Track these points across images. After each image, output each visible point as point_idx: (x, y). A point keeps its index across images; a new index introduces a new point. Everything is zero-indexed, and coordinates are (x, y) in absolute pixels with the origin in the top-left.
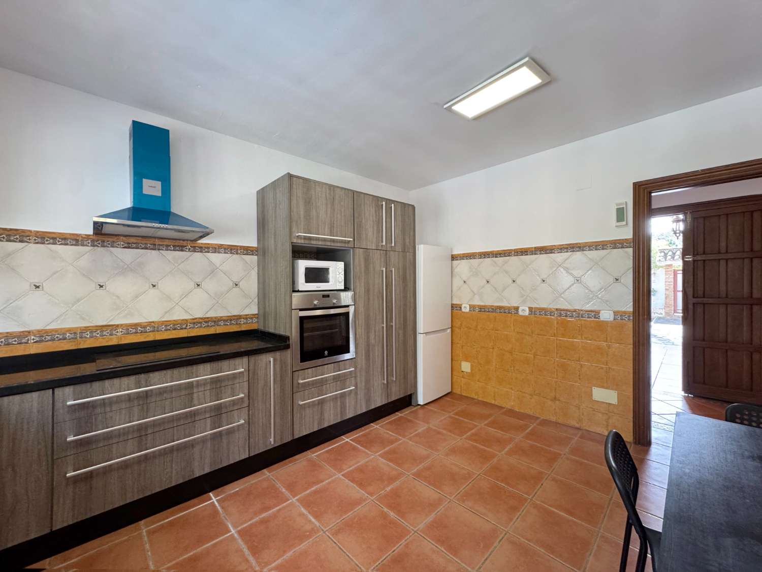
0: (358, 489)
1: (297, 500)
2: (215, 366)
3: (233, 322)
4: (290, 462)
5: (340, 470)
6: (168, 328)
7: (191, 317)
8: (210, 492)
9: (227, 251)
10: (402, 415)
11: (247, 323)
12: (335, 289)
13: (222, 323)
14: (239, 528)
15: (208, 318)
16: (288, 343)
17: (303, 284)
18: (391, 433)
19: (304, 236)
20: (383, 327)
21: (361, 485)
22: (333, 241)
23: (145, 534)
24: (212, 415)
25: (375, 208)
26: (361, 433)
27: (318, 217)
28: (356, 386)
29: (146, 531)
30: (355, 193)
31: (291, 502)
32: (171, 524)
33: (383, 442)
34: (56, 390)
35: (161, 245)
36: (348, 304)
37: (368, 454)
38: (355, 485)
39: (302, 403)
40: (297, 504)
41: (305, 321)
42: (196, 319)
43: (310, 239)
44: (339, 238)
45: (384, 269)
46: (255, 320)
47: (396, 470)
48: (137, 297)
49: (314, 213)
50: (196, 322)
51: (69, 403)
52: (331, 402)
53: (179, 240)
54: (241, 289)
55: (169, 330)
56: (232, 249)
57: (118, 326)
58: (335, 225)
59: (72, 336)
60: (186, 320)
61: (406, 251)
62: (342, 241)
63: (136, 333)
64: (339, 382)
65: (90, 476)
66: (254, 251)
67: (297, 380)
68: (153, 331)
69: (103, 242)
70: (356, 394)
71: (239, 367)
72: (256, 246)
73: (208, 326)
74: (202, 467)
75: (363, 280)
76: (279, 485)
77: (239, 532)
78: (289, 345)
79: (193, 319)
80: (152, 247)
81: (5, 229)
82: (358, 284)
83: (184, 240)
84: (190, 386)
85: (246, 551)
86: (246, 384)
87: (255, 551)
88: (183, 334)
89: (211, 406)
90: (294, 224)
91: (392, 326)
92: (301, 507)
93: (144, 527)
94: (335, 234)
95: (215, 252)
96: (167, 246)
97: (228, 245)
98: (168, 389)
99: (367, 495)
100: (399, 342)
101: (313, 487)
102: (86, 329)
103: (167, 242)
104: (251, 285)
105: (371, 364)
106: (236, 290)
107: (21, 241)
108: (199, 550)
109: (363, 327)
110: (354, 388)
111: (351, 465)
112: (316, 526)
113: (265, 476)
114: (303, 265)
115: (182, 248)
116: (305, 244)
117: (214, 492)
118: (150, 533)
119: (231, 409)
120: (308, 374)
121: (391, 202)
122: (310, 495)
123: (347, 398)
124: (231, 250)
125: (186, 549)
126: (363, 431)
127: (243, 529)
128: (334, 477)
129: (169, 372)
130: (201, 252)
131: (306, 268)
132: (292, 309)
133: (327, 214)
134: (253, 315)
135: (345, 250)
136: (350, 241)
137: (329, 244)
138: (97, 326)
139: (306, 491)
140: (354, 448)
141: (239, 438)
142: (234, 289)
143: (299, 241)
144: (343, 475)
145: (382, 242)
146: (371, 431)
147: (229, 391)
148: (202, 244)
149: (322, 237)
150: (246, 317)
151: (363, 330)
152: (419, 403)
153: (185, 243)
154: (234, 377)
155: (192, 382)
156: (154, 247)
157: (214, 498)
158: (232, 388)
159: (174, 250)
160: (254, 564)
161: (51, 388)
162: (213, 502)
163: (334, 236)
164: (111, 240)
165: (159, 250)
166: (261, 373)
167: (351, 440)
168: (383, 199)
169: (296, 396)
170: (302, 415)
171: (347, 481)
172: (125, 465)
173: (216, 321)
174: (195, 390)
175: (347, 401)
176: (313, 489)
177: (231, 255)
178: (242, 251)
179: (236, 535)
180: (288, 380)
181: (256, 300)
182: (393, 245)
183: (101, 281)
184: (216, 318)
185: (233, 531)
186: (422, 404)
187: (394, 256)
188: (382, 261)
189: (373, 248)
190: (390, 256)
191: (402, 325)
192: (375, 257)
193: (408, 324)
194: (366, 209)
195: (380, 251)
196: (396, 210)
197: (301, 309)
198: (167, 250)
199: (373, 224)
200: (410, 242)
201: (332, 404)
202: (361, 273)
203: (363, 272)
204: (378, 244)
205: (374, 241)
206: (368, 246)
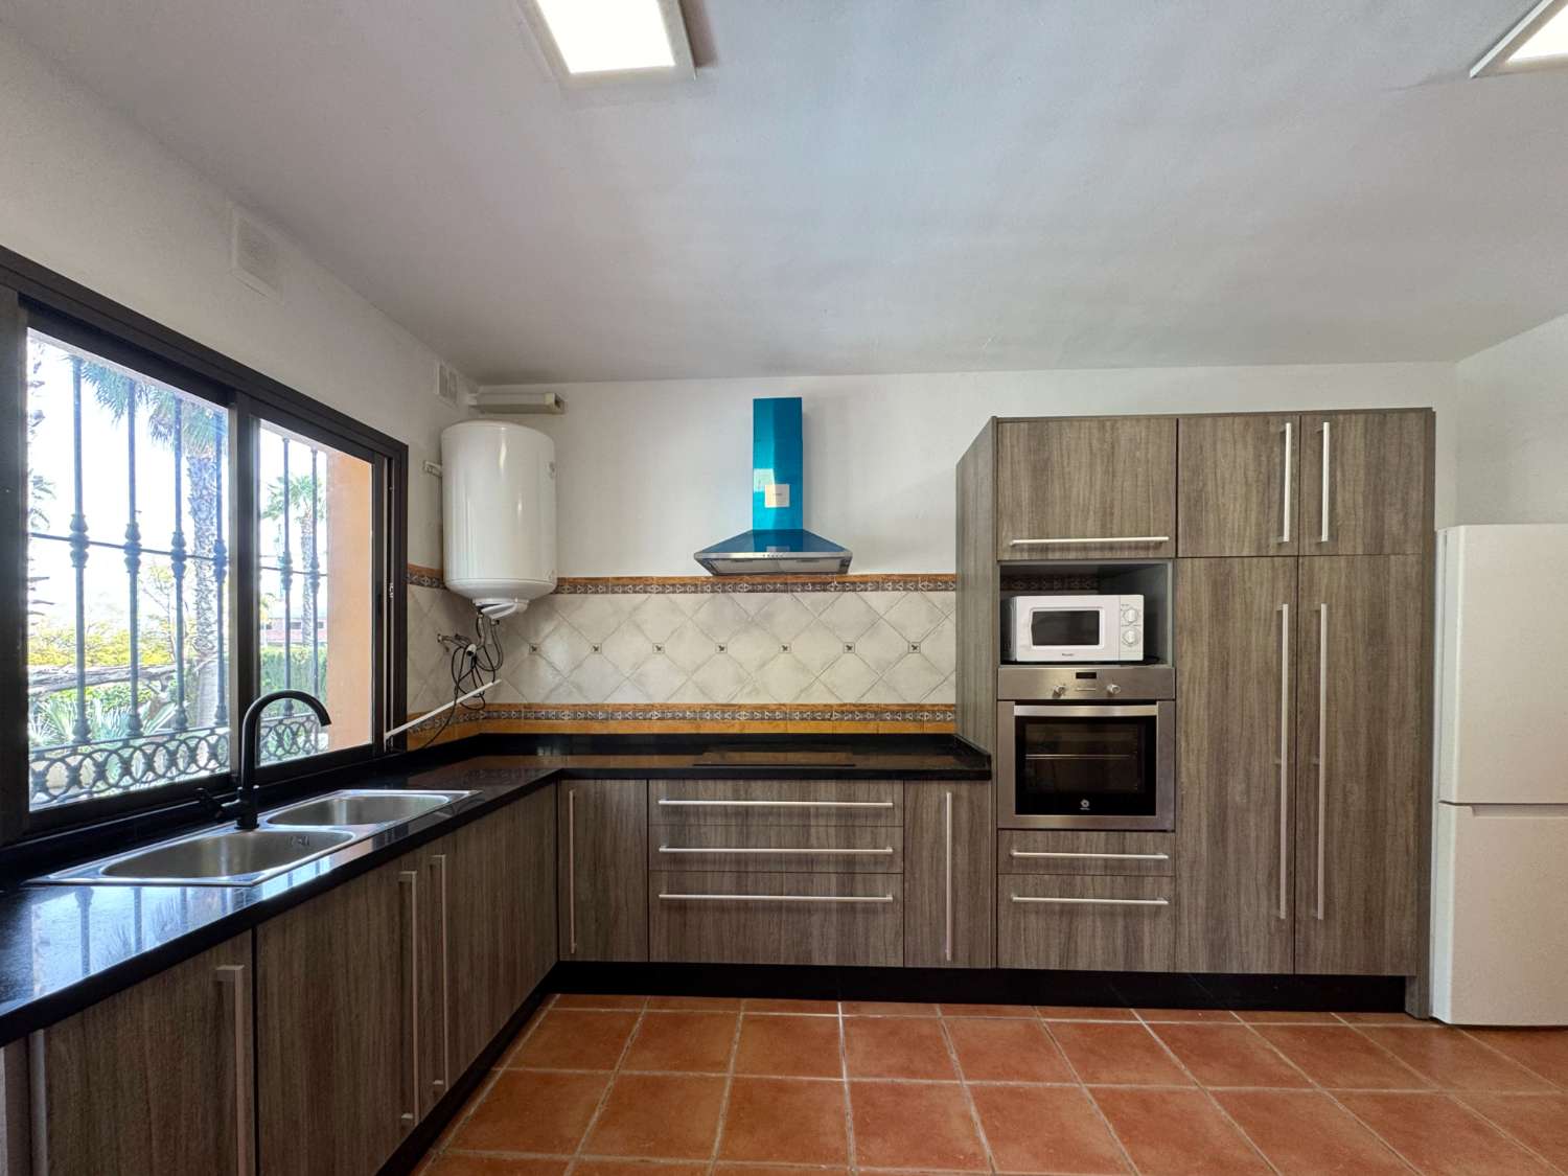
0: (1115, 1137)
1: (971, 1087)
2: (844, 787)
3: (908, 716)
4: (989, 1012)
5: (1091, 1077)
6: (805, 716)
7: (839, 702)
8: (840, 1000)
9: (897, 587)
10: (1351, 1025)
11: (934, 721)
12: (1117, 659)
13: (888, 716)
14: (855, 1080)
15: (865, 705)
16: (987, 768)
17: (1029, 649)
18: (1282, 1056)
19: (1029, 544)
20: (1279, 767)
21: (1127, 1131)
22: (1111, 547)
23: (741, 1018)
24: (839, 871)
25: (1255, 447)
26: (1187, 1023)
27: (1066, 497)
28: (1176, 901)
29: (745, 1017)
30: (1180, 421)
31: (956, 1084)
32: (775, 1021)
33: (1244, 1066)
34: (650, 782)
35: (796, 584)
36: (1153, 698)
37: (1183, 1076)
38: (1111, 1126)
39: (1016, 899)
40: (969, 1094)
41: (1029, 727)
42: (845, 705)
43: (1045, 548)
44: (1126, 541)
45: (1285, 608)
46: (950, 716)
47: (1248, 1149)
48: (763, 665)
49: (1056, 491)
50: (846, 710)
51: (661, 802)
52: (1098, 919)
53: (821, 573)
54: (923, 655)
55: (806, 719)
56: (907, 582)
57: (740, 706)
58: (1117, 511)
59: (692, 715)
60: (831, 706)
61: (1387, 550)
62: (1137, 546)
63: (763, 719)
64: (1120, 880)
65: (683, 905)
66: (950, 583)
67: (1009, 849)
68: (784, 719)
69: (724, 585)
70: (1176, 920)
71: (884, 798)
72: (953, 572)
73: (865, 719)
74: (824, 954)
75: (1206, 639)
76: (949, 1042)
77: (853, 1085)
78: (990, 772)
79: (841, 705)
80: (782, 587)
81: (631, 578)
82: (1186, 646)
83: (827, 573)
84: (805, 812)
85: (849, 1122)
86: (898, 832)
87: (864, 1130)
88: (826, 728)
89: (837, 855)
90: (1005, 521)
91: (1317, 766)
92: (972, 1103)
93: (744, 1010)
94: (1115, 531)
95: (877, 589)
96: (804, 584)
97: (899, 575)
98: (775, 810)
99: (1130, 1161)
100: (1346, 814)
101: (1012, 1080)
102: (705, 708)
103: (804, 579)
104: (944, 648)
105: (1231, 856)
106: (914, 657)
107: (646, 592)
108: (790, 1078)
109: (1204, 758)
110: (1166, 902)
111: (1127, 1080)
112: (983, 1152)
113: (932, 1017)
114: (1026, 607)
115: (824, 587)
116: (1031, 560)
117: (846, 1003)
118: (749, 1020)
119: (872, 869)
120: (1036, 841)
121: (1318, 418)
122: (999, 1090)
123: (1146, 922)
124: (905, 583)
125: (777, 1068)
126: (1199, 1019)
127: (859, 1083)
128: (1067, 1085)
129: (775, 784)
130: (854, 590)
131: (1035, 613)
132: (998, 700)
133: (1092, 487)
134: (946, 706)
135: (1153, 565)
136: (1161, 543)
137: (1097, 555)
138: (717, 705)
139: (994, 1079)
140: (1152, 1048)
141: (885, 926)
142: (910, 655)
143: (1018, 556)
144: (1092, 1091)
145: (1281, 533)
146: (1222, 1027)
147: (868, 838)
148: (855, 576)
149: (1081, 540)
150: (933, 709)
151: (1203, 767)
152: (1436, 1014)
153: (829, 578)
154: (877, 813)
155: (808, 807)
156: (787, 588)
157: (840, 1013)
158: (872, 832)
159: (812, 591)
160: (851, 1148)
161: (643, 779)
162: (837, 1018)
163: (1112, 536)
164: (733, 581)
165: (792, 591)
166: (928, 816)
167: (1150, 1025)
168: (1283, 416)
169: (1006, 882)
170: (1019, 923)
171: (1095, 1106)
172: (721, 907)
173: (878, 711)
174: (813, 822)
175: (1146, 929)
176: (1011, 1083)
177: (904, 593)
178: (926, 583)
179: (846, 1087)
180: (986, 845)
181: (953, 678)
182: (1325, 537)
183: (721, 641)
184: (878, 706)
185: (845, 1079)
186: (1447, 1020)
187: (1331, 569)
188: (1281, 585)
189: (1244, 554)
190: (1311, 569)
191: (1363, 769)
192: (1253, 578)
193: (1390, 767)
194: (1220, 455)
195: (1269, 559)
196: (1343, 438)
197: (1019, 702)
198: (803, 591)
199: (1244, 489)
200: (1405, 522)
201: (1098, 924)
202: (1200, 621)
203: (1205, 616)
204: (1263, 542)
205: (1248, 534)
206: (1227, 549)
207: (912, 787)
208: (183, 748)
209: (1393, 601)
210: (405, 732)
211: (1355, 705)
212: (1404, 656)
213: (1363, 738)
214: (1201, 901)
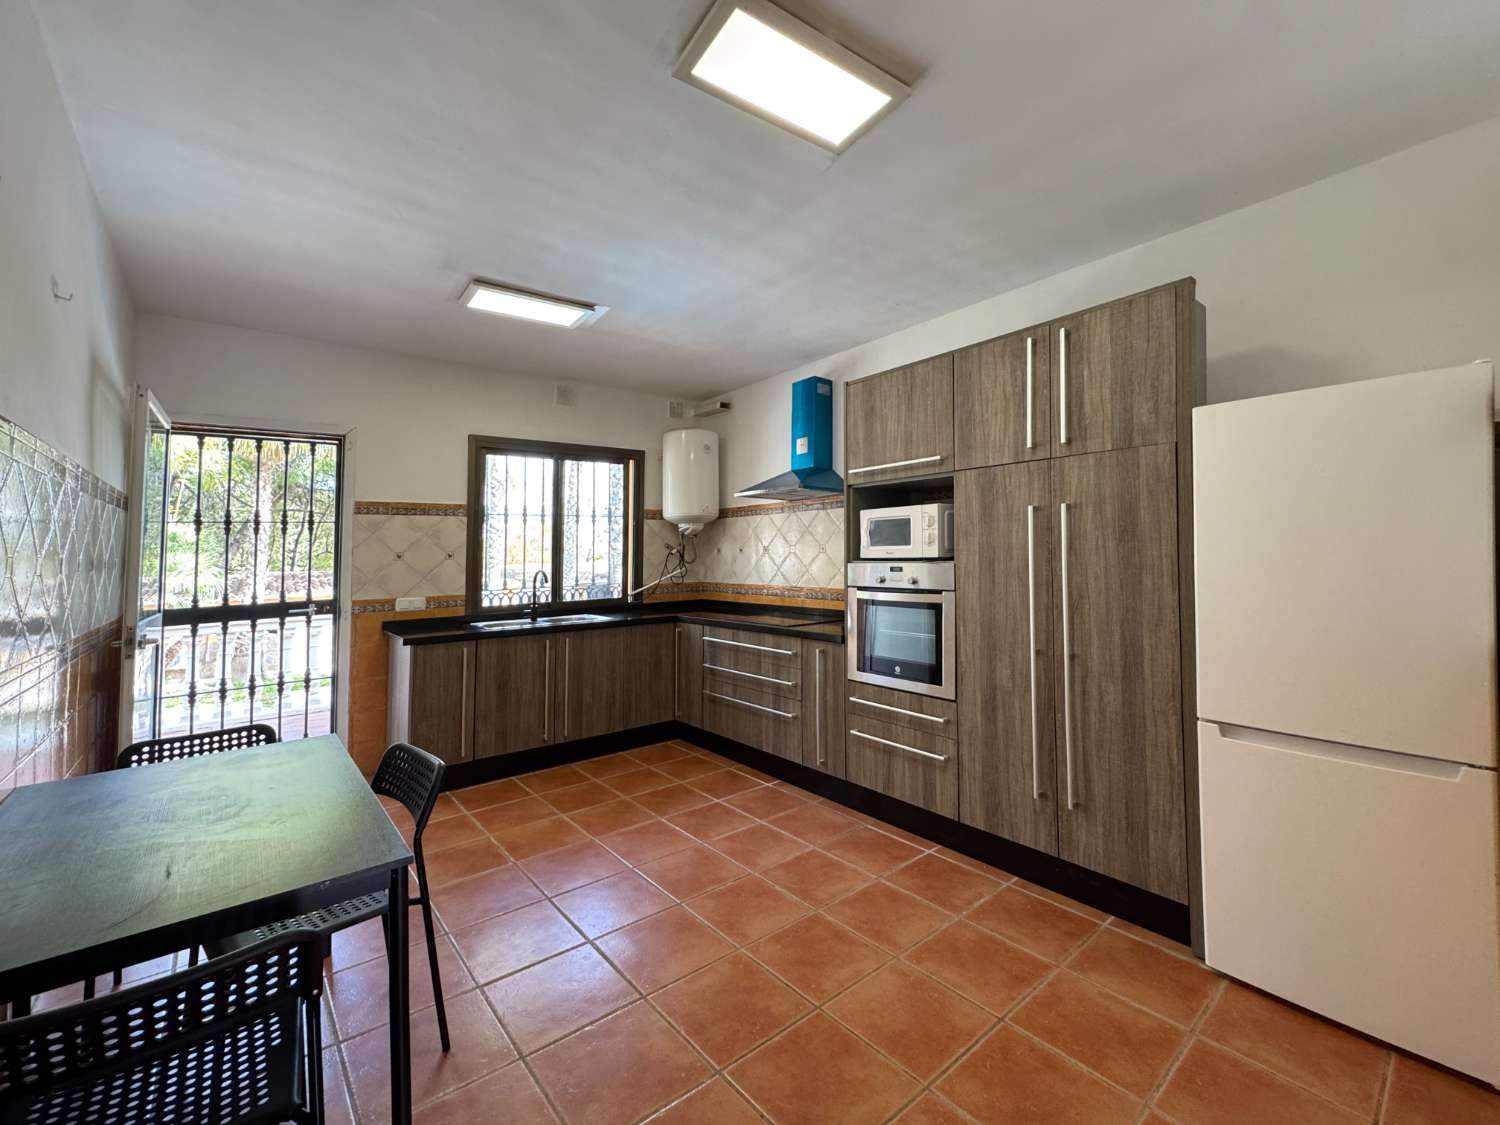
2: (776, 639)
5: (827, 848)
10: (1106, 926)
12: (920, 556)
17: (869, 549)
22: (911, 467)
23: (726, 770)
24: (773, 693)
25: (1011, 364)
26: (963, 865)
27: (884, 433)
29: (728, 770)
30: (956, 356)
34: (704, 627)
36: (942, 589)
39: (856, 732)
44: (921, 462)
45: (1030, 509)
49: (878, 427)
51: (706, 638)
58: (914, 438)
61: (1137, 441)
64: (919, 733)
67: (853, 695)
70: (959, 777)
78: (844, 638)
82: (962, 546)
84: (759, 653)
86: (799, 673)
90: (851, 456)
93: (733, 768)
94: (913, 455)
116: (866, 483)
119: (787, 695)
120: (868, 693)
125: (701, 787)
131: (871, 523)
132: (848, 586)
133: (899, 422)
137: (902, 475)
141: (794, 734)
145: (1024, 440)
146: (981, 877)
147: (785, 673)
149: (890, 466)
157: (770, 783)
158: (788, 672)
161: (702, 625)
163: (911, 459)
166: (812, 665)
167: (924, 852)
169: (851, 718)
172: (728, 704)
174: (763, 660)
175: (938, 780)
176: (783, 832)
180: (842, 690)
185: (719, 800)
187: (1080, 467)
188: (1036, 485)
189: (1005, 462)
190: (1062, 471)
191: (1118, 671)
192: (1013, 484)
193: (1147, 671)
194: (984, 377)
195: (1025, 464)
196: (1089, 336)
197: (860, 588)
198: (832, 508)
199: (1003, 404)
200: (1156, 411)
201: (907, 766)
202: (972, 523)
203: (976, 520)
204: (1020, 449)
205: (1007, 443)
206: (991, 460)
207: (806, 642)
208: (526, 596)
209: (1144, 495)
210: (642, 592)
211: (1107, 603)
212: (1158, 552)
213: (1117, 638)
214: (978, 767)
